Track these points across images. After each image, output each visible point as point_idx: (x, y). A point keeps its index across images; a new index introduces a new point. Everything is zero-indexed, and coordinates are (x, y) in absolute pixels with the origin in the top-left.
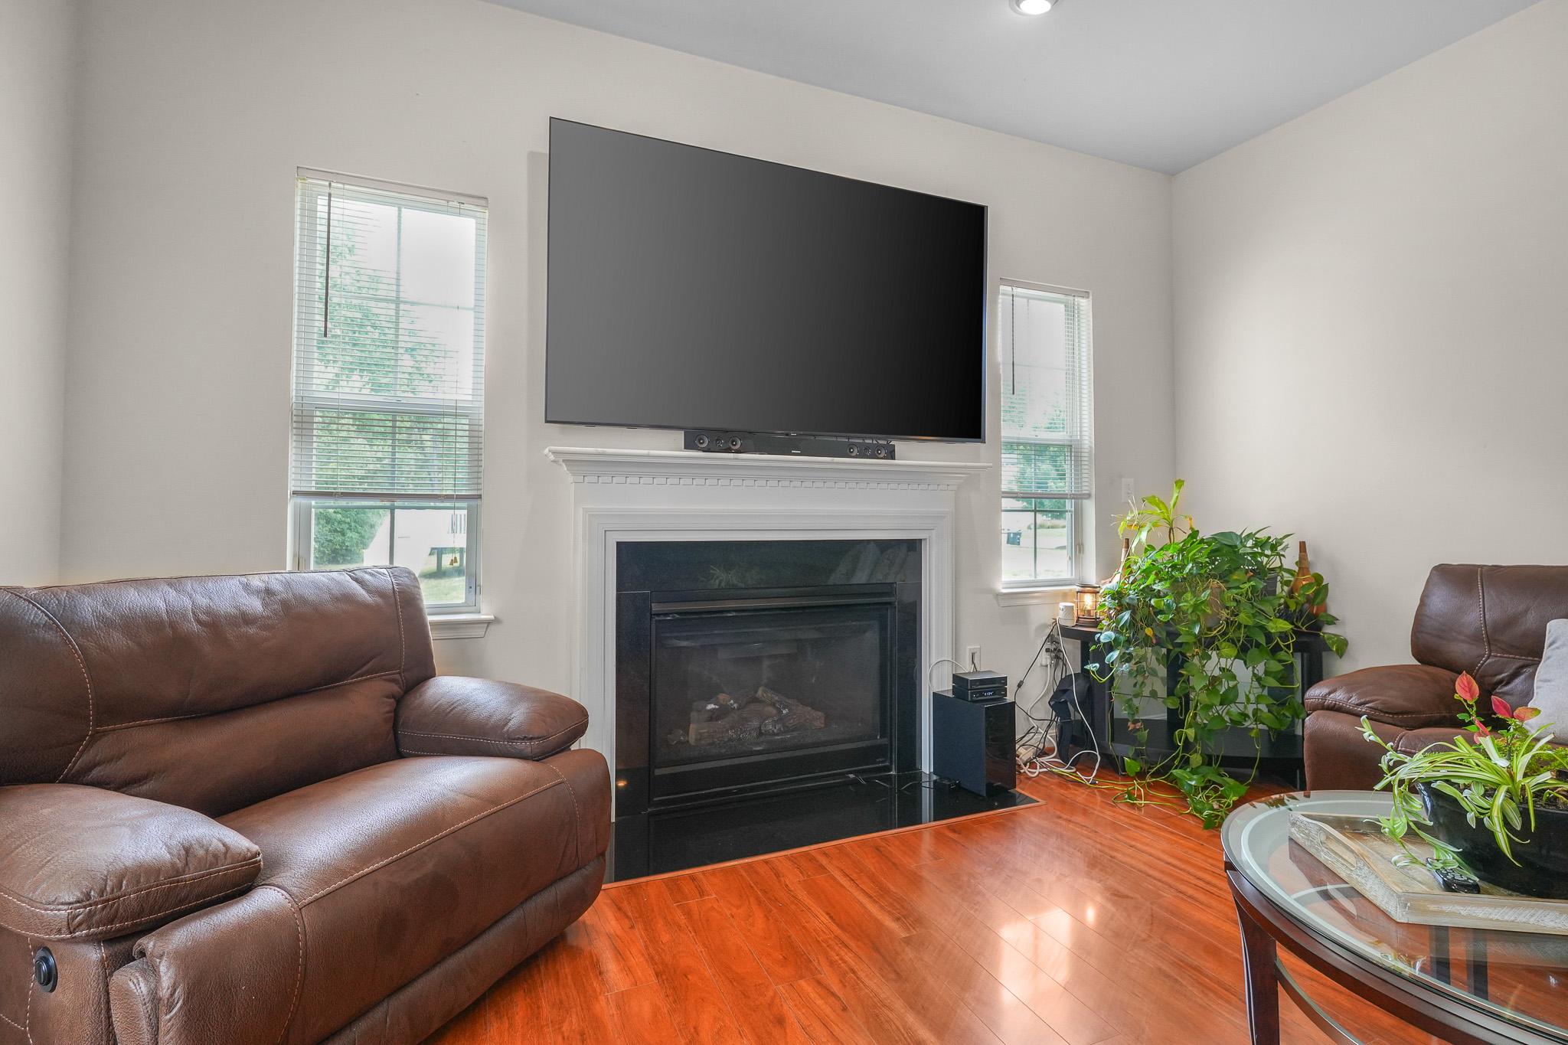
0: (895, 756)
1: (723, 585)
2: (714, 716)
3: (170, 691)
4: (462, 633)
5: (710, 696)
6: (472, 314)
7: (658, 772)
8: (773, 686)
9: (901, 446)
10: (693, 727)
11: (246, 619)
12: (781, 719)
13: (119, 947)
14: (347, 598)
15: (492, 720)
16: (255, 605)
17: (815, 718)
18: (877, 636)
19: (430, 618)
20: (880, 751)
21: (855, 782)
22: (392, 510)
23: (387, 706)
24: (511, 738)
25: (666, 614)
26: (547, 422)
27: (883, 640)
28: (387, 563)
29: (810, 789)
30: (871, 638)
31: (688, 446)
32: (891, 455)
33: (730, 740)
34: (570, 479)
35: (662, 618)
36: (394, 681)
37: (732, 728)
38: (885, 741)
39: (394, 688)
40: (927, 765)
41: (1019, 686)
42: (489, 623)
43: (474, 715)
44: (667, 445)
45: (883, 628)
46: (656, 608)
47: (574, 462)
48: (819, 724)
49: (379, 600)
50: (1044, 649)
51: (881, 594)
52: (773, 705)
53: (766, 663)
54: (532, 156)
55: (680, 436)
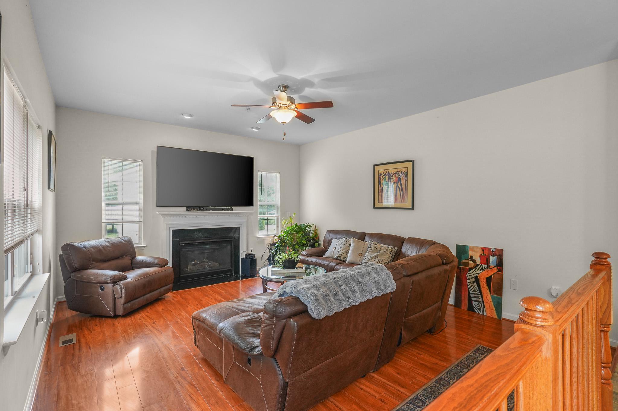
0: (234, 271)
1: (198, 236)
2: (194, 265)
3: (100, 257)
4: (139, 249)
5: (193, 260)
6: (139, 183)
7: (181, 276)
8: (207, 258)
9: (234, 208)
10: (189, 267)
11: (107, 246)
12: (209, 265)
13: (114, 284)
14: (121, 242)
15: (152, 262)
16: (108, 244)
17: (217, 265)
18: (230, 246)
19: (135, 246)
20: (231, 270)
21: (225, 277)
22: (123, 224)
23: (130, 261)
24: (156, 264)
25: (183, 244)
26: (157, 206)
27: (231, 247)
28: (122, 236)
29: (215, 278)
30: (229, 247)
31: (187, 210)
32: (232, 210)
33: (197, 269)
34: (162, 217)
35: (182, 245)
36: (130, 257)
37: (198, 267)
38: (232, 268)
39: (131, 258)
40: (240, 273)
41: (262, 256)
42: (145, 247)
43: (148, 261)
44: (182, 210)
45: (231, 245)
46: (180, 242)
47: (163, 215)
48: (218, 266)
49: (126, 243)
50: (268, 248)
51: (231, 238)
52: (207, 262)
53: (206, 254)
54: (152, 151)
55: (185, 208)
